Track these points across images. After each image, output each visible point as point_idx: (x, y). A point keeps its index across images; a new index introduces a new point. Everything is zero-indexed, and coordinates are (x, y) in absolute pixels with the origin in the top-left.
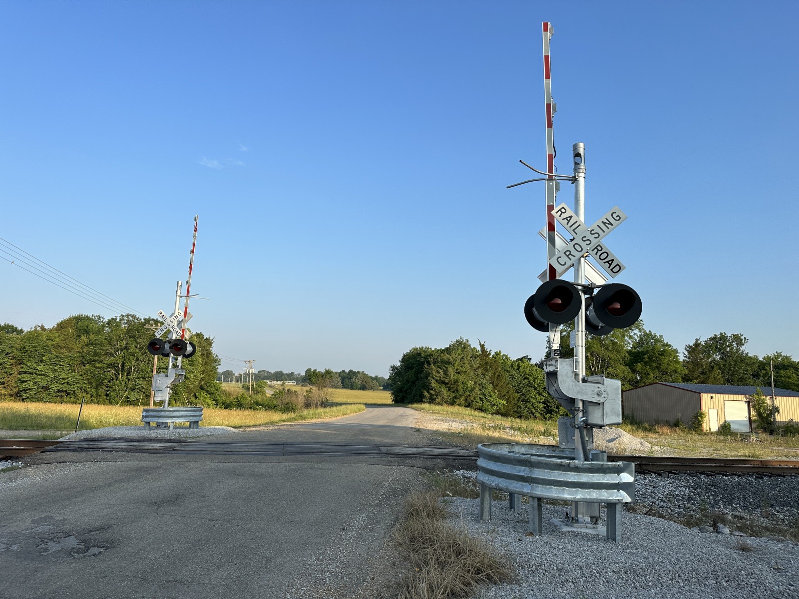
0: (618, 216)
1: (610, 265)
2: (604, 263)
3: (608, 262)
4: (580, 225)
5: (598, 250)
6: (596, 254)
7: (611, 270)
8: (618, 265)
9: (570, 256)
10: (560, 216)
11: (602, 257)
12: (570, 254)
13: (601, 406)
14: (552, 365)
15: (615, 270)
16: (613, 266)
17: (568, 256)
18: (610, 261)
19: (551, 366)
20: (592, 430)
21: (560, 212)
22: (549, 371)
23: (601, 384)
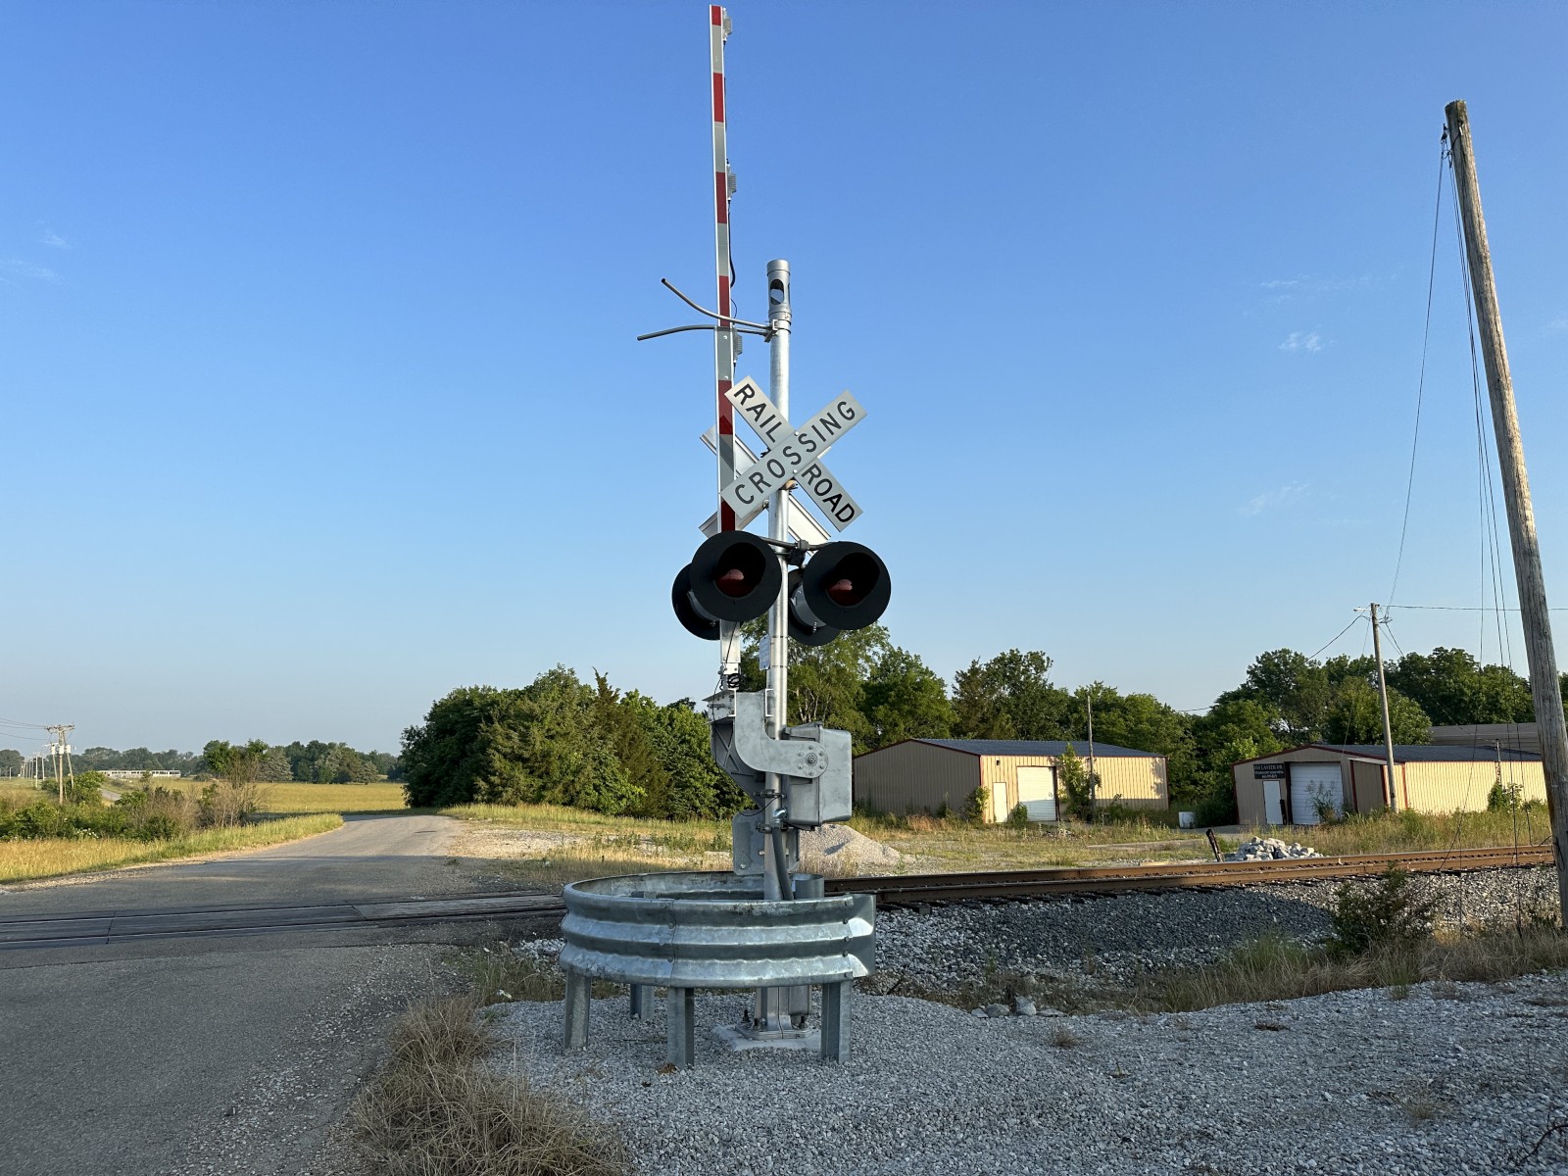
0: (850, 410)
1: (835, 505)
2: (825, 501)
3: (830, 499)
4: (780, 424)
5: (814, 476)
6: (810, 483)
7: (837, 515)
8: (848, 505)
9: (761, 485)
10: (742, 403)
11: (821, 489)
12: (761, 481)
13: (814, 784)
14: (723, 706)
15: (843, 516)
16: (840, 508)
17: (756, 484)
18: (834, 497)
19: (721, 710)
20: (797, 833)
21: (742, 395)
22: (717, 719)
23: (814, 740)
